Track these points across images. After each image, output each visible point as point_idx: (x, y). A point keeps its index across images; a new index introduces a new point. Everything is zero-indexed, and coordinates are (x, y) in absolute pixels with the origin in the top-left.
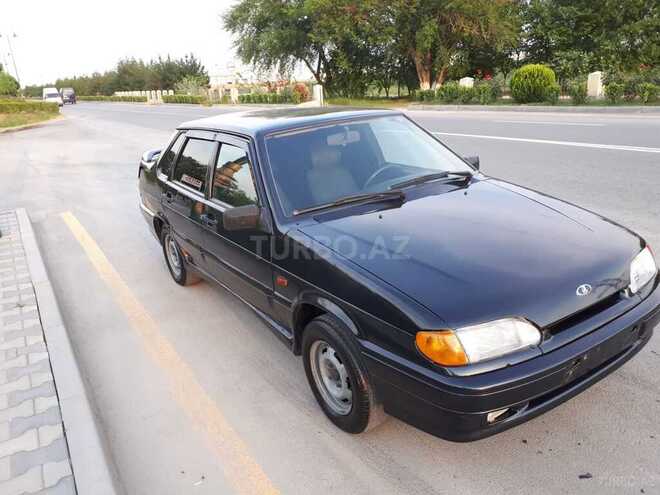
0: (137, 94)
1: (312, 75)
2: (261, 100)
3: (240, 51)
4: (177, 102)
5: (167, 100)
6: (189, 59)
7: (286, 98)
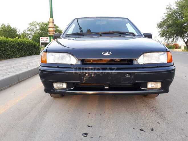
7: (171, 47)
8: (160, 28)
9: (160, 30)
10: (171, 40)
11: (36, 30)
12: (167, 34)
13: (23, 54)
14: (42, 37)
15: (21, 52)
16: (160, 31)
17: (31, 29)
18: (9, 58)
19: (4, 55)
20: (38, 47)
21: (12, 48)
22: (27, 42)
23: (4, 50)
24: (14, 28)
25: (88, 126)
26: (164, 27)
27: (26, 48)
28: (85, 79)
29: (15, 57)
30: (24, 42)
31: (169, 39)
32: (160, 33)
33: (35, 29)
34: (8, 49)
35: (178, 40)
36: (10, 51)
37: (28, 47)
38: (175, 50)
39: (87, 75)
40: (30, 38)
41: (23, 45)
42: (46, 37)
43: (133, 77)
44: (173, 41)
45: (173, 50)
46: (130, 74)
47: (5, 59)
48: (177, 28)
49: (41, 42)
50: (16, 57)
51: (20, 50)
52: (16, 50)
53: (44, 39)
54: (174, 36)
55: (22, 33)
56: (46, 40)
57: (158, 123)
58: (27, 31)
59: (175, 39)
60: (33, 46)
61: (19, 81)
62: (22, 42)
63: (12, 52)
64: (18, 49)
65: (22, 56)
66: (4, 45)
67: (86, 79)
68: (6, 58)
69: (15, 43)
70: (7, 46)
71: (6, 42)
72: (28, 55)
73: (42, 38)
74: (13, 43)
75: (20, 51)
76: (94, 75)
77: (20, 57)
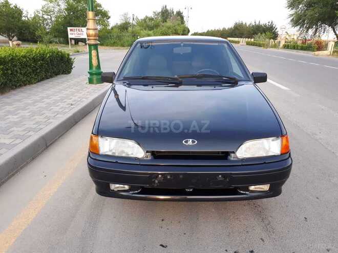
0: (236, 39)
1: (335, 36)
2: (295, 47)
3: (292, 20)
4: (251, 45)
5: (248, 44)
6: (270, 23)
7: (309, 48)
8: (292, 9)
9: (293, 12)
10: (311, 32)
11: (60, 11)
12: (304, 21)
13: (44, 76)
14: (71, 28)
15: (39, 73)
16: (292, 15)
17: (48, 8)
18: (20, 86)
19: (10, 82)
20: (68, 58)
21: (23, 67)
22: (48, 55)
23: (11, 74)
24: (16, 7)
25: (162, 245)
26: (300, 6)
27: (46, 66)
28: (156, 181)
29: (30, 83)
30: (43, 54)
31: (307, 30)
32: (292, 18)
33: (56, 10)
34: (17, 71)
35: (325, 32)
36: (21, 73)
37: (51, 62)
38: (317, 53)
39: (160, 176)
40: (47, 27)
41: (42, 60)
42: (78, 28)
43: (228, 180)
44: (315, 35)
45: (313, 53)
46: (224, 176)
47: (13, 89)
48: (324, 9)
49: (70, 36)
50: (32, 84)
51: (37, 69)
52: (31, 71)
53: (76, 32)
54: (317, 25)
55: (33, 16)
56: (80, 33)
57: (261, 239)
58: (41, 12)
59: (318, 30)
60: (59, 59)
61: (46, 145)
62: (40, 54)
63: (24, 74)
64: (34, 69)
65: (42, 79)
66: (10, 65)
67: (159, 182)
68: (14, 87)
69: (28, 59)
70: (15, 66)
71: (12, 59)
72: (51, 77)
73: (71, 30)
74: (25, 60)
75: (38, 71)
76: (171, 176)
77: (38, 81)
